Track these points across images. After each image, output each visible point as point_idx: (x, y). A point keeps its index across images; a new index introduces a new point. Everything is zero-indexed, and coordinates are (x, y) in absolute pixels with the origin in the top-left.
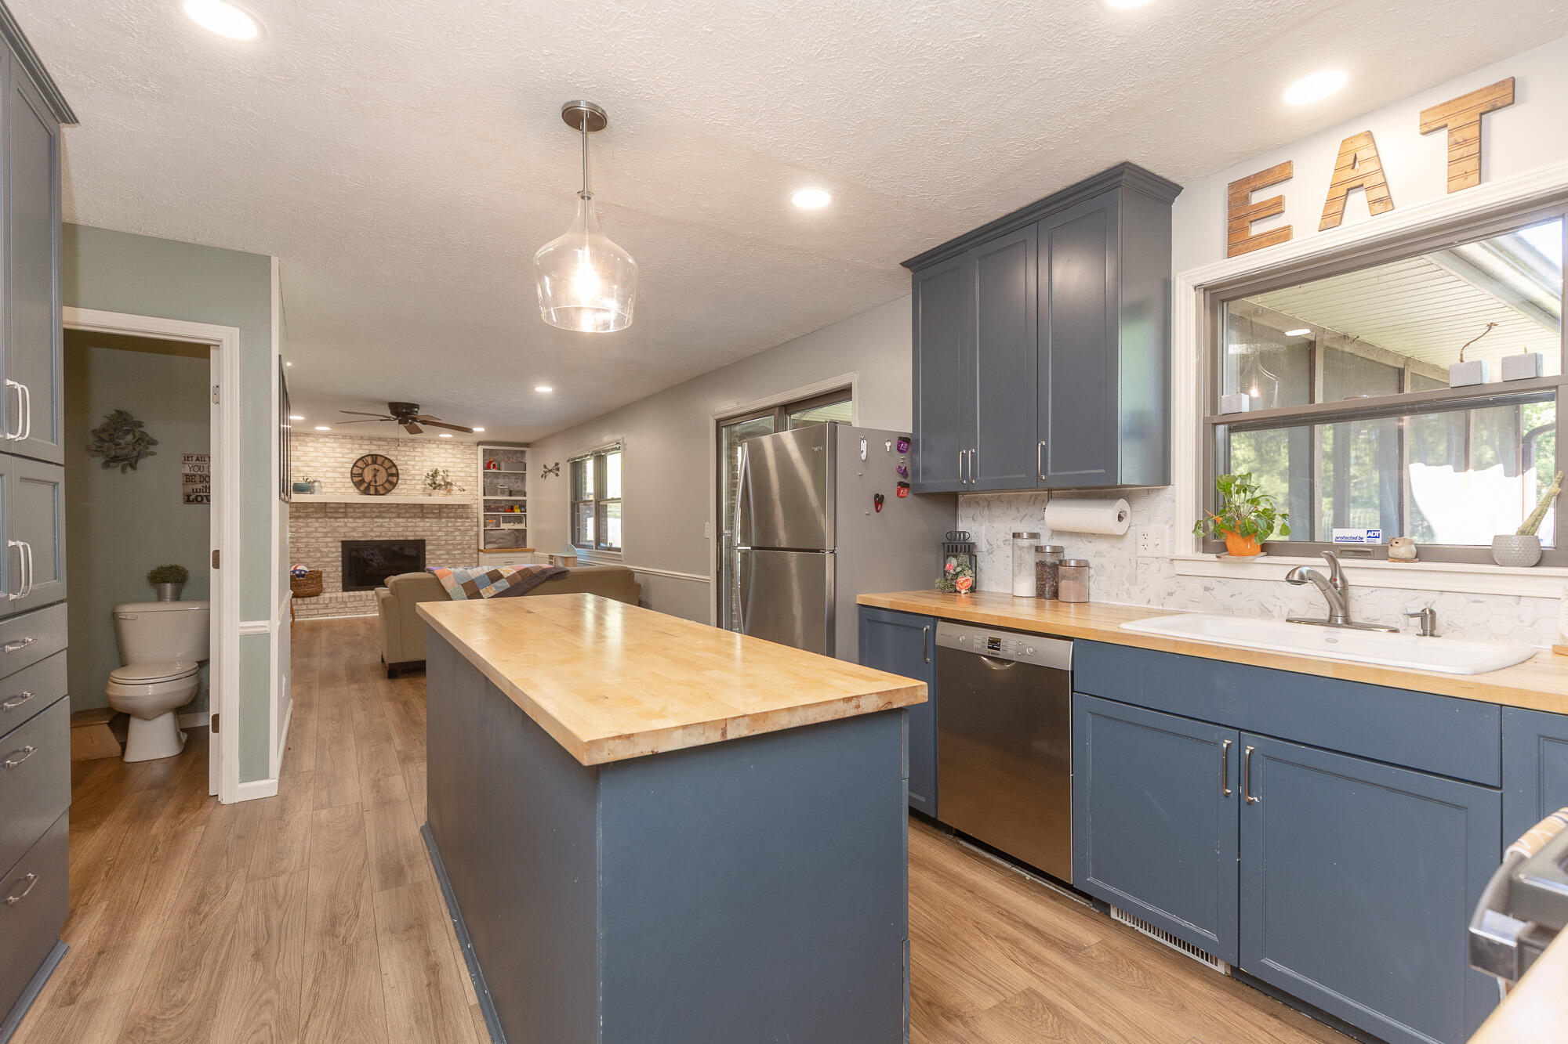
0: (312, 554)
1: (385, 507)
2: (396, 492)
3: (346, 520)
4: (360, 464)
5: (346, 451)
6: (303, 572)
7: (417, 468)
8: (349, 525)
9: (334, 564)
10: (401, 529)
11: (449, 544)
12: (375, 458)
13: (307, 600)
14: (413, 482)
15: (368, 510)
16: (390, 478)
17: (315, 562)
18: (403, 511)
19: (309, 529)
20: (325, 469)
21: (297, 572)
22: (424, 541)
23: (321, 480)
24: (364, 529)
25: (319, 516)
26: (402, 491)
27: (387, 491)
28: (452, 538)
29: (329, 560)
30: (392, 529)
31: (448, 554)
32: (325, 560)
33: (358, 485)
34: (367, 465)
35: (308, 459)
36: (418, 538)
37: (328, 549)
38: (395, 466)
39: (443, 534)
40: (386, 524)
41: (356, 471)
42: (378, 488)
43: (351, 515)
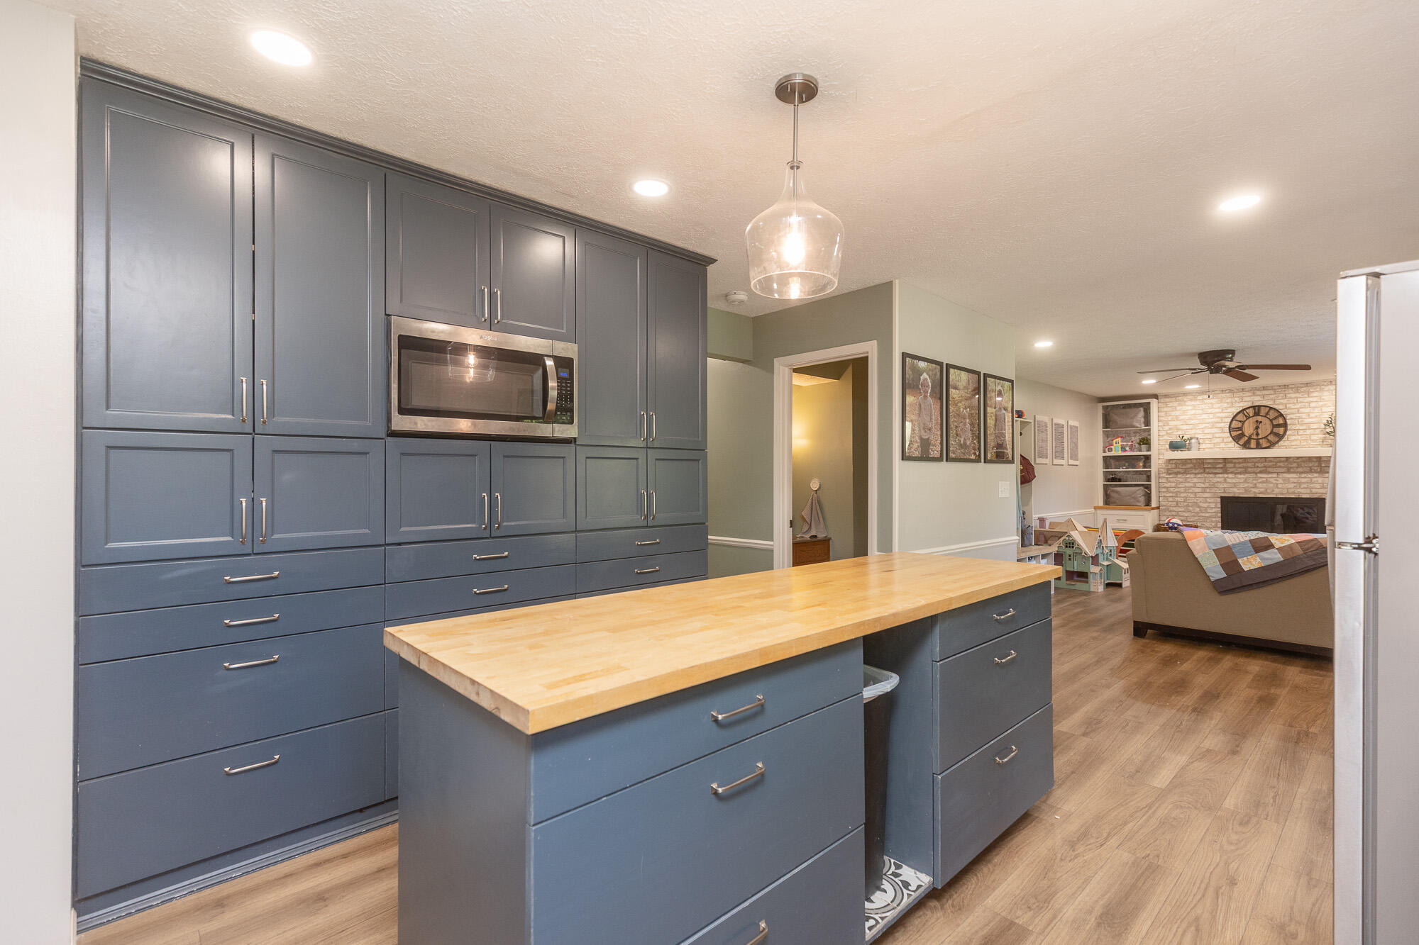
0: (1190, 508)
1: (1271, 462)
2: (1286, 444)
3: (1226, 476)
4: (1240, 417)
5: (1226, 405)
6: (1176, 525)
7: (1312, 415)
8: (1229, 481)
9: (1214, 519)
10: (1292, 486)
12: (1257, 409)
14: (1308, 432)
15: (1250, 465)
16: (1276, 430)
17: (1194, 516)
18: (1295, 465)
19: (1187, 485)
20: (1204, 426)
21: (1170, 525)
22: (1323, 499)
23: (1197, 436)
24: (1246, 485)
25: (1197, 471)
26: (1293, 444)
27: (1271, 445)
29: (1207, 515)
30: (1280, 486)
32: (1204, 514)
33: (1236, 439)
34: (1248, 417)
35: (1187, 417)
36: (1315, 496)
37: (1207, 504)
38: (1281, 415)
40: (1272, 480)
41: (1235, 424)
42: (1261, 441)
43: (1231, 470)
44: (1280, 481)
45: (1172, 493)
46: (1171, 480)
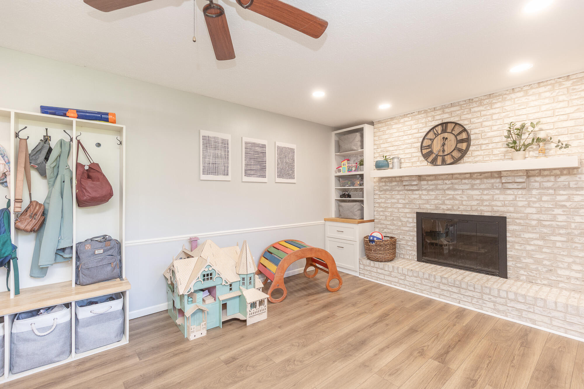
0: (395, 222)
1: (456, 179)
2: (470, 160)
3: (420, 192)
4: (431, 135)
6: (375, 239)
7: (493, 128)
8: (423, 197)
10: (475, 203)
11: (545, 226)
12: (444, 125)
13: (377, 264)
14: (490, 146)
15: (440, 182)
16: (459, 146)
17: (397, 229)
19: (393, 201)
21: (371, 238)
22: (504, 219)
24: (436, 202)
25: (400, 189)
26: (477, 159)
27: (456, 161)
28: (549, 217)
29: (407, 229)
31: (543, 238)
32: (404, 228)
33: (426, 156)
34: (437, 135)
35: (393, 139)
36: (497, 215)
37: (407, 219)
38: (465, 130)
39: (533, 210)
40: (458, 197)
41: (427, 143)
42: (446, 157)
43: (425, 187)
44: (465, 198)
45: (383, 208)
46: (382, 196)
